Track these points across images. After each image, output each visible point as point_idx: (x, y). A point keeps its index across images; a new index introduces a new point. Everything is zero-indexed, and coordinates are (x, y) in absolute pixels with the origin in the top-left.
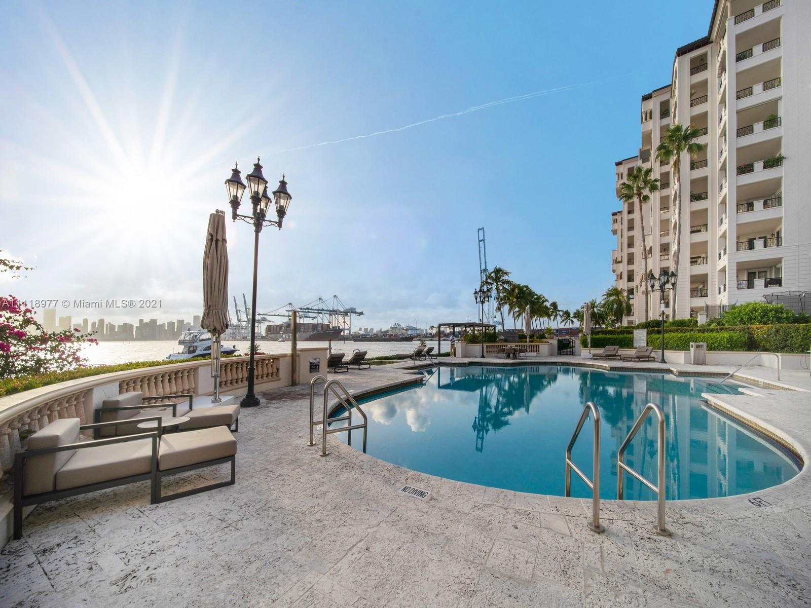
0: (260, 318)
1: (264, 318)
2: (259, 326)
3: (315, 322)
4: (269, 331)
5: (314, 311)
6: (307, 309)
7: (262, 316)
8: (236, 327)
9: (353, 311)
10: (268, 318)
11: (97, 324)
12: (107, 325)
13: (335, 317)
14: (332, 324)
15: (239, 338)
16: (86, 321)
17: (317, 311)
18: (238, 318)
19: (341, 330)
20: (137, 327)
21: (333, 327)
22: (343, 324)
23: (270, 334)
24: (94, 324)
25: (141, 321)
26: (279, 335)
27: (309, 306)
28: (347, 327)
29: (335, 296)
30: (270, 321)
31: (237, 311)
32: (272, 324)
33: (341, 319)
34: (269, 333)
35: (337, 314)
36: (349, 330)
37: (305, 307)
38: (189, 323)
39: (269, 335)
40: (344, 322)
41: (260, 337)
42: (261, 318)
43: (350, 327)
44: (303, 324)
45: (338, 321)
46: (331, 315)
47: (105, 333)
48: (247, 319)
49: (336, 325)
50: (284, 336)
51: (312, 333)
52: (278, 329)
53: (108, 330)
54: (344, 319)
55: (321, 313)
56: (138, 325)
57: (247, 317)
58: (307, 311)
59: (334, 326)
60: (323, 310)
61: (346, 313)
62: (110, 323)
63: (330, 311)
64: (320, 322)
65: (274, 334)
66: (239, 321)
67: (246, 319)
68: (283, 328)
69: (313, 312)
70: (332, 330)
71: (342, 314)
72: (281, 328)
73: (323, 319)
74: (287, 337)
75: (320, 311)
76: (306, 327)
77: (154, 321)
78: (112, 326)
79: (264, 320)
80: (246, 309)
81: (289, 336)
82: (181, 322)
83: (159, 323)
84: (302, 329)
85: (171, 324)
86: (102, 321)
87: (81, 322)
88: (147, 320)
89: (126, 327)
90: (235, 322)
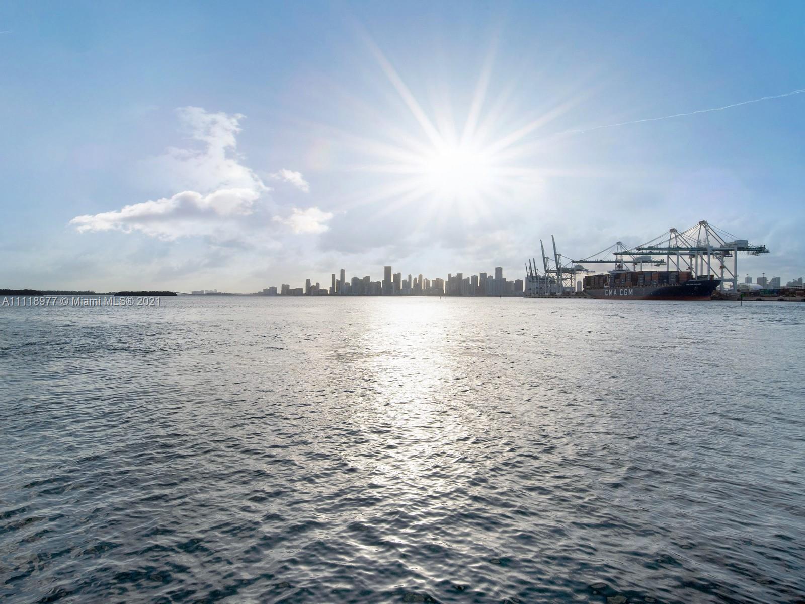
0: (573, 267)
1: (581, 266)
2: (573, 277)
3: (662, 269)
4: (587, 285)
5: (661, 251)
6: (650, 248)
7: (576, 264)
8: (543, 279)
9: (742, 246)
10: (585, 266)
11: (417, 279)
13: (702, 259)
14: (696, 273)
15: (548, 294)
16: (410, 277)
17: (666, 251)
18: (545, 268)
19: (718, 282)
20: (446, 282)
21: (699, 277)
22: (719, 272)
23: (589, 289)
24: (415, 280)
25: (450, 275)
26: (602, 290)
27: (653, 244)
28: (727, 276)
29: (702, 223)
30: (587, 271)
31: (544, 258)
32: (591, 274)
33: (715, 262)
34: (588, 287)
35: (705, 254)
36: (734, 280)
37: (646, 246)
38: (491, 277)
39: (588, 291)
40: (722, 267)
41: (574, 294)
42: (575, 266)
43: (735, 276)
44: (642, 273)
45: (709, 268)
46: (694, 256)
47: (423, 289)
48: (557, 268)
49: (705, 273)
50: (611, 292)
51: (658, 288)
52: (601, 282)
53: (425, 286)
54: (722, 262)
55: (675, 254)
57: (557, 266)
58: (648, 251)
59: (699, 274)
60: (678, 248)
61: (724, 251)
62: (426, 280)
63: (692, 249)
64: (673, 269)
65: (594, 288)
66: (547, 271)
67: (555, 269)
68: (609, 280)
69: (659, 254)
70: (697, 282)
71: (717, 254)
72: (605, 281)
73: (680, 264)
74: (615, 294)
75: (672, 251)
76: (647, 278)
77: (460, 276)
78: (428, 282)
79: (580, 269)
80: (556, 255)
81: (618, 292)
82: (483, 275)
83: (464, 277)
84: (641, 281)
85: (475, 278)
86: (420, 277)
87: (407, 279)
88: (454, 275)
89: (438, 283)
90: (541, 273)
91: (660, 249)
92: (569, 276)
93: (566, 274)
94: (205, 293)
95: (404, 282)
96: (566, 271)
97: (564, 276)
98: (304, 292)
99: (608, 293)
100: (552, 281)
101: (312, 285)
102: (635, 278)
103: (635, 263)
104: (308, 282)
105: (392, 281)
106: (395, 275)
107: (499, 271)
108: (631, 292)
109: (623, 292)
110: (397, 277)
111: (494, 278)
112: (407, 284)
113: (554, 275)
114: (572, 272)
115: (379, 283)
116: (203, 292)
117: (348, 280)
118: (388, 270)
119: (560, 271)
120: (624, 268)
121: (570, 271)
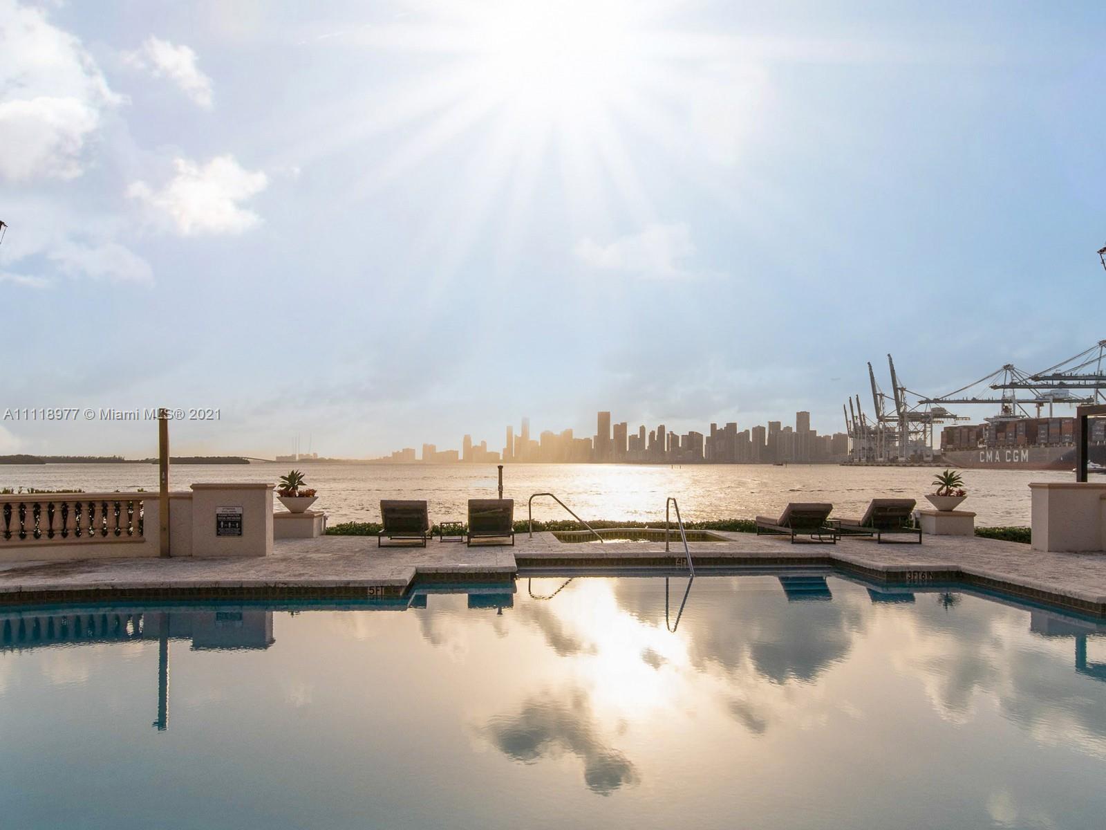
0: (929, 410)
1: (942, 410)
2: (929, 429)
4: (948, 443)
5: (1082, 382)
6: (1056, 376)
7: (934, 406)
8: (875, 432)
10: (950, 409)
11: (656, 434)
12: (668, 435)
16: (642, 429)
17: (1093, 382)
18: (878, 413)
20: (707, 438)
23: (952, 450)
24: (652, 434)
25: (713, 426)
26: (974, 453)
27: (1062, 370)
30: (954, 417)
31: (875, 395)
32: (961, 423)
34: (950, 446)
37: (1050, 374)
38: (788, 429)
39: (949, 453)
41: (930, 459)
42: (933, 410)
44: (1047, 422)
47: (666, 450)
48: (899, 413)
50: (989, 456)
52: (973, 437)
53: (670, 445)
56: (710, 436)
57: (898, 409)
58: (1056, 382)
62: (671, 432)
65: (961, 449)
66: (881, 419)
67: (895, 414)
68: (986, 435)
69: (1079, 386)
72: (979, 436)
74: (998, 458)
76: (1054, 429)
77: (732, 427)
78: (674, 438)
79: (940, 414)
80: (896, 389)
81: (1003, 457)
82: (775, 426)
83: (740, 429)
84: (1042, 434)
85: (759, 431)
86: (662, 429)
87: (637, 432)
88: (721, 426)
89: (693, 438)
90: (872, 422)
91: (1076, 378)
92: (920, 426)
93: (915, 423)
94: (297, 458)
95: (633, 438)
96: (915, 417)
97: (912, 426)
98: (461, 457)
99: (984, 457)
100: (890, 435)
101: (473, 445)
102: (1032, 431)
103: (1040, 402)
104: (467, 440)
105: (612, 437)
106: (616, 427)
107: (803, 418)
108: (1025, 455)
109: (1010, 456)
110: (622, 428)
111: (794, 430)
112: (637, 442)
113: (895, 424)
114: (925, 419)
115: (588, 440)
116: (294, 457)
117: (535, 436)
118: (604, 419)
119: (904, 418)
120: (1018, 412)
121: (922, 417)
